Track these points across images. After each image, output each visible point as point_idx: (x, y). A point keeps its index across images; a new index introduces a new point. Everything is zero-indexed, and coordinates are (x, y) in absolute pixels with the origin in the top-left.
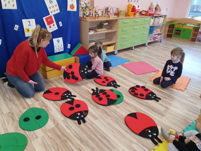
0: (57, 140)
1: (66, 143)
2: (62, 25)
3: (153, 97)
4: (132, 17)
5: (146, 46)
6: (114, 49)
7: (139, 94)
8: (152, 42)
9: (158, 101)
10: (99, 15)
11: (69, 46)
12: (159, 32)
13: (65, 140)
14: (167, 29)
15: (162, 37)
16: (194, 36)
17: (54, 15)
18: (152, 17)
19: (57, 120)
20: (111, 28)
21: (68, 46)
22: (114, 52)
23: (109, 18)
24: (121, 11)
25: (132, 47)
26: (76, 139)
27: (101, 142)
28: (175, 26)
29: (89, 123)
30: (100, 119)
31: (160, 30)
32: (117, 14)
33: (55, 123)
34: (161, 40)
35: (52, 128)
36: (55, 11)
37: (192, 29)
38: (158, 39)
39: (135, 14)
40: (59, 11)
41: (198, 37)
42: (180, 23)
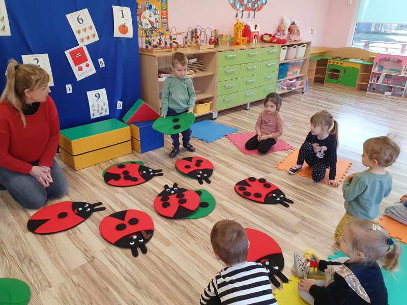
0: (90, 289)
1: (107, 293)
2: (104, 66)
3: (279, 199)
4: (244, 46)
6: (210, 109)
7: (253, 194)
8: (286, 93)
9: (287, 206)
10: (179, 44)
11: (120, 105)
13: (105, 287)
16: (363, 81)
17: (88, 46)
18: (282, 46)
19: (91, 250)
20: (204, 69)
21: (118, 105)
22: (211, 114)
23: (199, 49)
24: (222, 36)
26: (127, 284)
27: (174, 288)
29: (154, 254)
30: (175, 243)
31: (299, 71)
32: (215, 42)
33: (87, 256)
34: (303, 89)
35: (81, 266)
37: (358, 67)
39: (249, 42)
40: (97, 38)
41: (370, 82)
42: (338, 56)
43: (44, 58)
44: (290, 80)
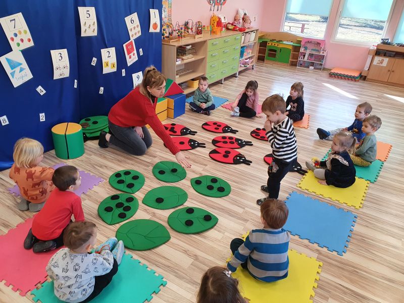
2: (142, 54)
4: (219, 35)
5: (236, 77)
8: (243, 70)
12: (250, 54)
14: (258, 48)
15: (254, 61)
16: (293, 58)
18: (242, 33)
20: (196, 53)
24: (204, 26)
25: (222, 80)
28: (268, 45)
31: (251, 51)
34: (253, 66)
36: (136, 34)
37: (291, 48)
38: (251, 65)
41: (299, 59)
42: (274, 39)
43: (113, 50)
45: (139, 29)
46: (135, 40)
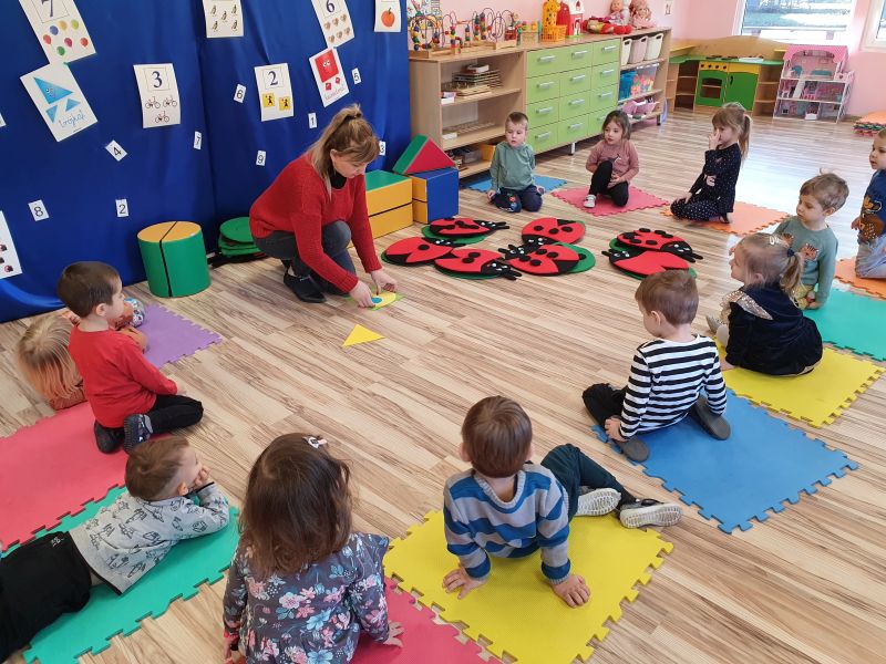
2: (359, 81)
12: (650, 88)
13: (478, 356)
14: (675, 78)
15: (662, 106)
16: (765, 97)
18: (625, 39)
20: (500, 84)
23: (495, 48)
24: (524, 24)
25: (570, 145)
28: (700, 68)
30: (544, 315)
31: (652, 83)
33: (433, 332)
35: (432, 341)
36: (340, 35)
39: (568, 33)
41: (778, 98)
42: (717, 54)
43: (282, 70)
44: (638, 100)
45: (349, 23)
46: (339, 49)
